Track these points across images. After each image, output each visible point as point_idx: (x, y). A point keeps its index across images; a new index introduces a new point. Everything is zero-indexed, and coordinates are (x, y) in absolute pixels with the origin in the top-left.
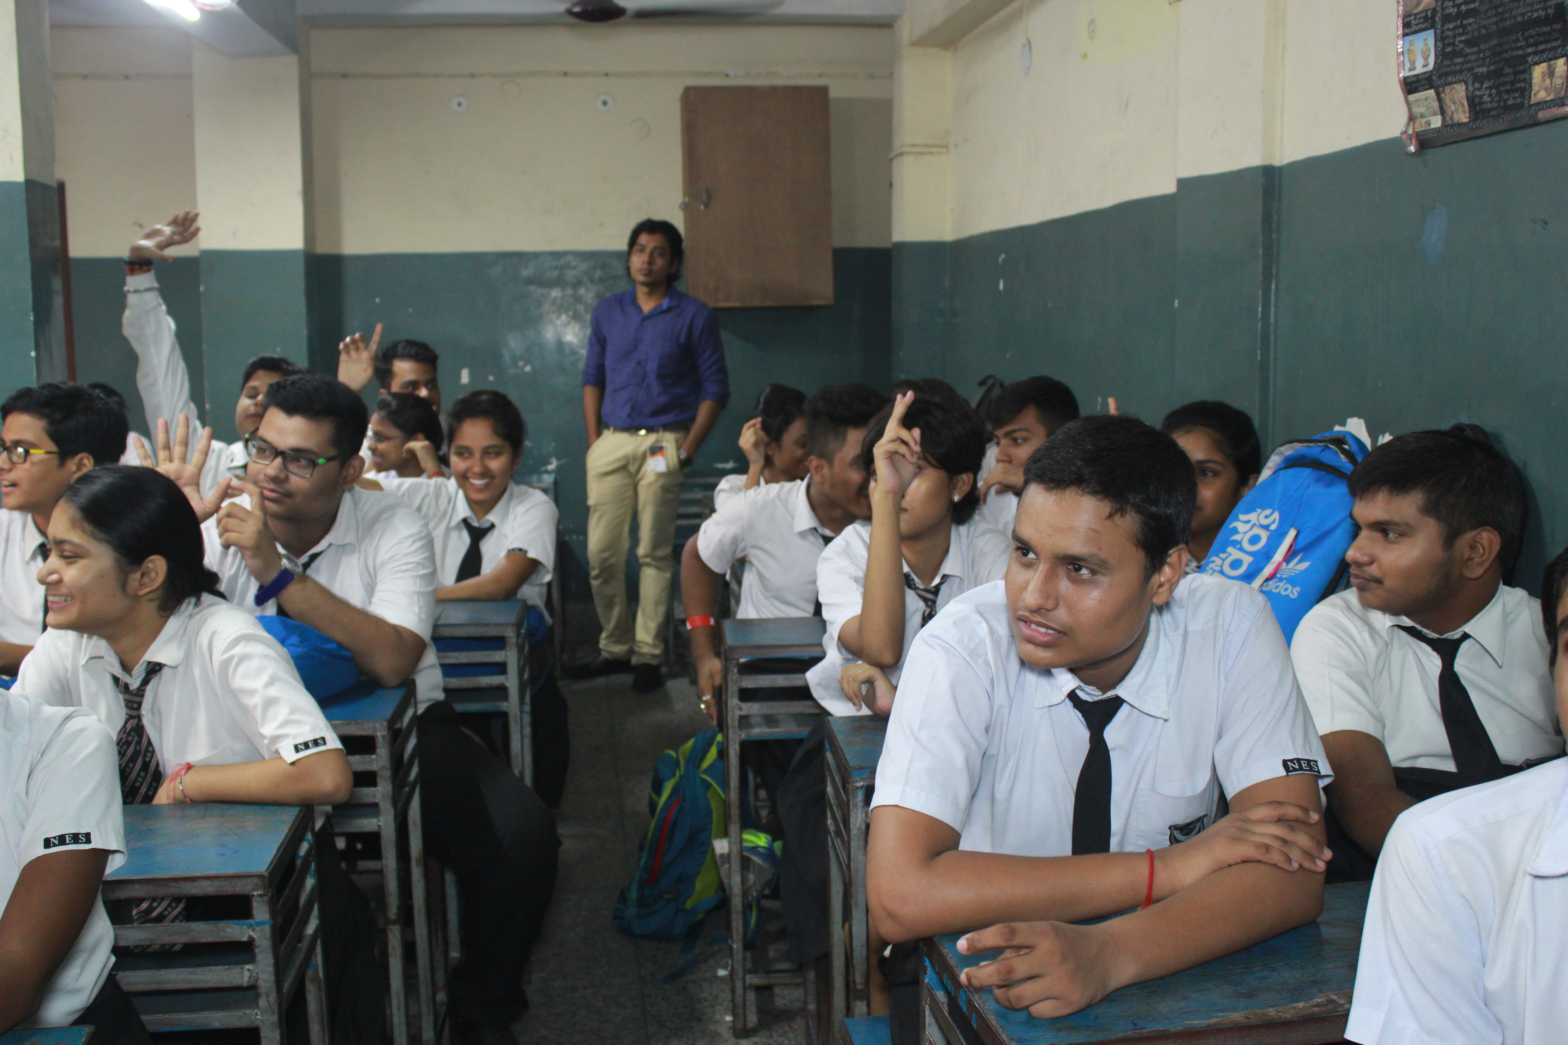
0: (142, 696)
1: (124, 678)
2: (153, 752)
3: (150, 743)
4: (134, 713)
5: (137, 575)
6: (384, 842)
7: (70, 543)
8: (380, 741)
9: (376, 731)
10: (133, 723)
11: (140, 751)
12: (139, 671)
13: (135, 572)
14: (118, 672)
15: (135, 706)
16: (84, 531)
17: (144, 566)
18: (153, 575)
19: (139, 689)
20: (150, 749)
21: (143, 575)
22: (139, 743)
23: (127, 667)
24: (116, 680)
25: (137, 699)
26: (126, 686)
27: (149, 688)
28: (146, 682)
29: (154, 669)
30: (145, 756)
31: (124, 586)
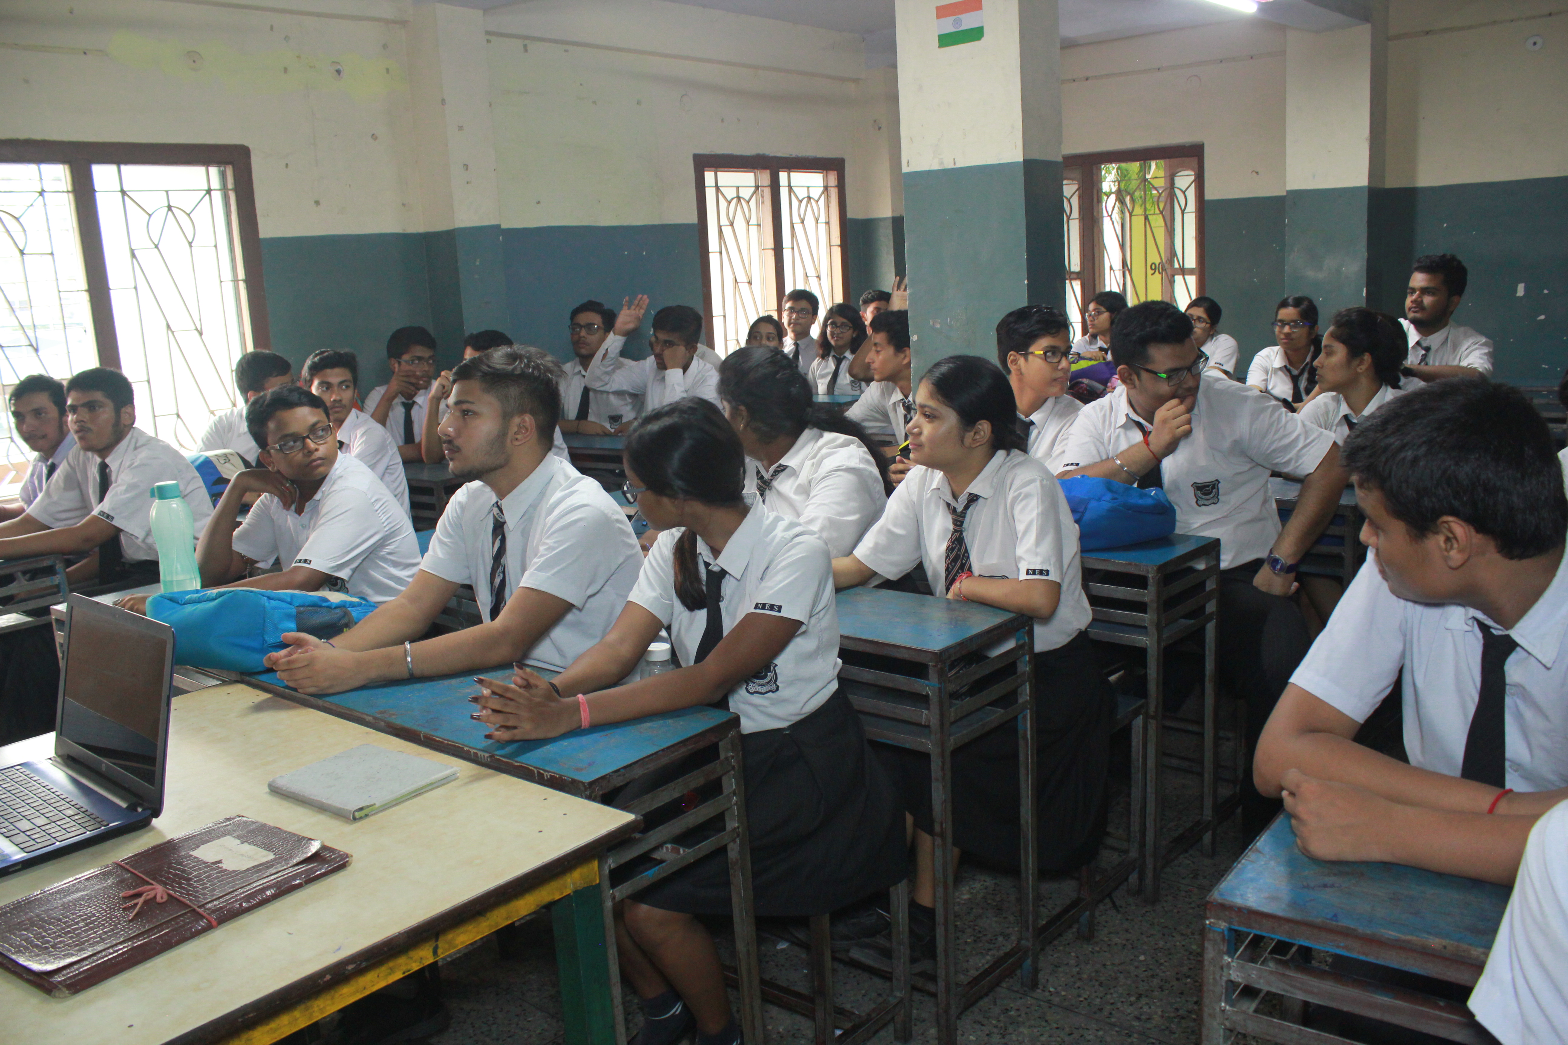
0: (964, 517)
1: (953, 503)
2: (968, 557)
3: (966, 551)
4: (958, 528)
5: (972, 434)
6: (1149, 656)
7: (929, 407)
8: (1151, 581)
9: (1148, 572)
10: (957, 535)
11: (960, 556)
12: (963, 498)
13: (969, 431)
14: (949, 499)
15: (959, 523)
16: (938, 400)
17: (976, 427)
18: (982, 433)
19: (962, 512)
20: (966, 555)
21: (975, 433)
22: (959, 550)
23: (955, 497)
24: (948, 505)
25: (961, 519)
26: (955, 509)
27: (969, 511)
28: (967, 507)
29: (973, 499)
30: (963, 559)
31: (962, 440)
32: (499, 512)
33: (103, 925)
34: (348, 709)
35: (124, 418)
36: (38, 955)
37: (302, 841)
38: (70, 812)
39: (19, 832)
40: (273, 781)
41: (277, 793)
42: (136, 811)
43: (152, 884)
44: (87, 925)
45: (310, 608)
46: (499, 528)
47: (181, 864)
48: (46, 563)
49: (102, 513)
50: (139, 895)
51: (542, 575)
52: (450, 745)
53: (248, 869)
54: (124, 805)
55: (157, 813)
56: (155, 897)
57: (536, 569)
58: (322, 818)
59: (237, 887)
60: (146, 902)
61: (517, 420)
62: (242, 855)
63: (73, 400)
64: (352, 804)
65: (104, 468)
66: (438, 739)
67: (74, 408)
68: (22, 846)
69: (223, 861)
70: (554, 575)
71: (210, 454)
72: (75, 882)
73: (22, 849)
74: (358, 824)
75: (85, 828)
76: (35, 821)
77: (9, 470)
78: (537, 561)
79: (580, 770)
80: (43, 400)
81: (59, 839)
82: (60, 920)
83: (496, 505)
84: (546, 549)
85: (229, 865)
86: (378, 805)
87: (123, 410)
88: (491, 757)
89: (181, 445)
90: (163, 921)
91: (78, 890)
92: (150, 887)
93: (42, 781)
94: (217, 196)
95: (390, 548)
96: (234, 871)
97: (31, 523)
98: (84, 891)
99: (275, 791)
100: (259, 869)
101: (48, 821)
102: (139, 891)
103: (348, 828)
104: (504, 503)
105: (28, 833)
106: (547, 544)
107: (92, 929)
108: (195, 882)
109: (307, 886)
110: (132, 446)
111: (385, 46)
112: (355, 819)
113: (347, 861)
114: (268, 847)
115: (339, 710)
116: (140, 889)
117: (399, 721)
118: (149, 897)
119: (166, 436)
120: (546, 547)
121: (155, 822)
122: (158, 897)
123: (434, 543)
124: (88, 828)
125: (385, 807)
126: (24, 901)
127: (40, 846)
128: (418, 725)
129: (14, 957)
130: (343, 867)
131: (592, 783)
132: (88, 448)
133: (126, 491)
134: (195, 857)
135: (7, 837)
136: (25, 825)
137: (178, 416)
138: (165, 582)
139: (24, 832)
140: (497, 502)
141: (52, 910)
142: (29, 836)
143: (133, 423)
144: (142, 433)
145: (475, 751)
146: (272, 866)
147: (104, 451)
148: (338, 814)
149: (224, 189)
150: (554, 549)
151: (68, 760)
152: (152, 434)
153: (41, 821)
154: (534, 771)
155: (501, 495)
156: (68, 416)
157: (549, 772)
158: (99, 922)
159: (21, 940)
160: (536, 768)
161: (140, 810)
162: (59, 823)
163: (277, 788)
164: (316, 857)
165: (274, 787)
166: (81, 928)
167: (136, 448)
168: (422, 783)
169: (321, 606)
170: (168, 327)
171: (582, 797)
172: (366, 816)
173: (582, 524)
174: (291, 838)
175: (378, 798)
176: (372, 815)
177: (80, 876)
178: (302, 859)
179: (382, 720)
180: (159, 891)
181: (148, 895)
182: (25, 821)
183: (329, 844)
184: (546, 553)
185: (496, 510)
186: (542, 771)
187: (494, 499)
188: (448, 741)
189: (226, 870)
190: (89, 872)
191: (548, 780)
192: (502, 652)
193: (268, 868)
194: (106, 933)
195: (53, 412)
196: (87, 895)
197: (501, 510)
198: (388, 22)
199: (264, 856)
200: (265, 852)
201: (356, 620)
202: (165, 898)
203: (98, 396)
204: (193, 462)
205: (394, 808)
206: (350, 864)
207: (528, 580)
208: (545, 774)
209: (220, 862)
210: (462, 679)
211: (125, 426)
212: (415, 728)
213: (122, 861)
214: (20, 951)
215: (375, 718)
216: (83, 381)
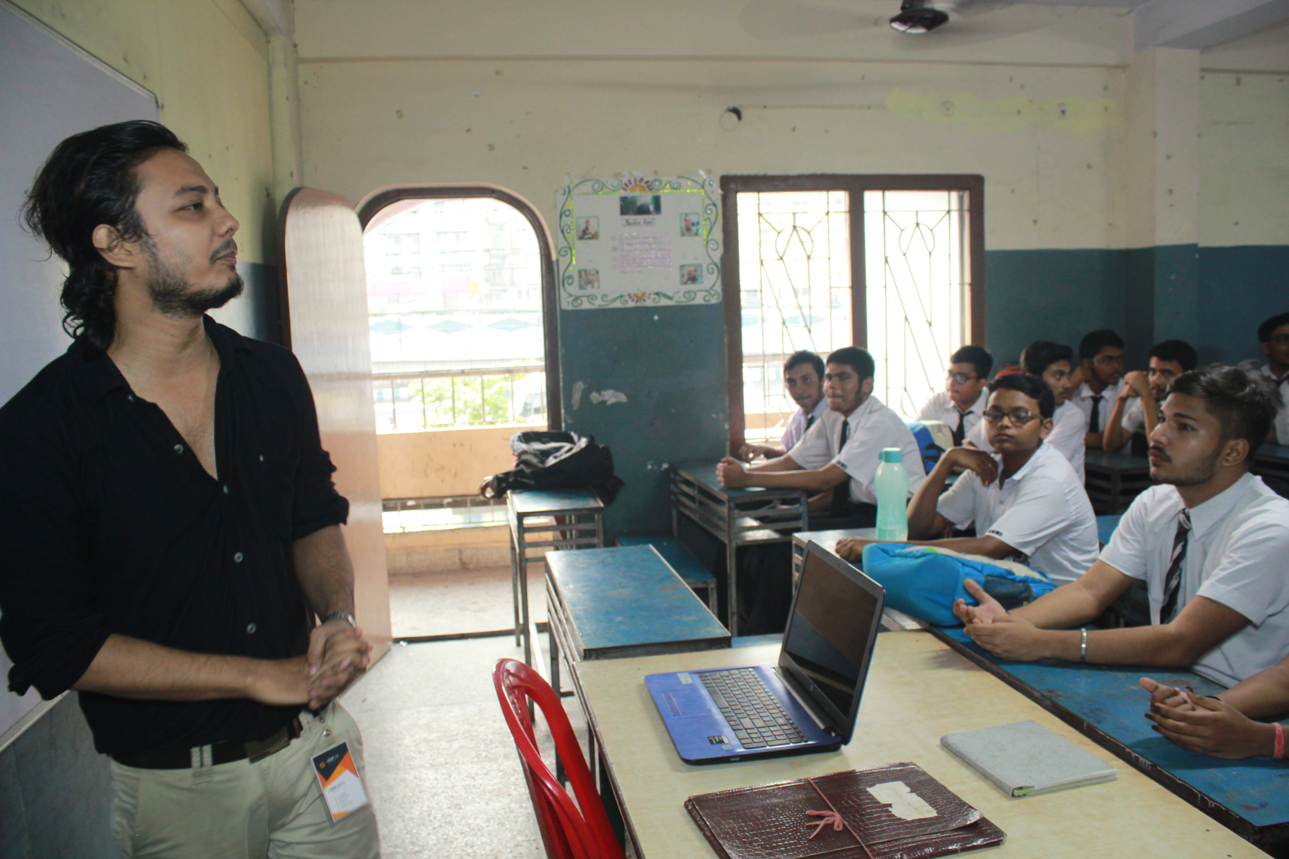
32: (1185, 519)
33: (790, 836)
34: (1018, 680)
35: (865, 388)
36: (738, 847)
37: (963, 807)
38: (781, 721)
39: (742, 728)
40: (946, 737)
41: (948, 748)
42: (830, 734)
43: (832, 811)
44: (777, 831)
45: (996, 579)
46: (1182, 535)
47: (858, 797)
48: (795, 495)
49: (839, 462)
50: (821, 817)
51: (1223, 588)
52: (1112, 742)
53: (913, 821)
54: (822, 726)
55: (846, 741)
56: (833, 824)
57: (1218, 581)
58: (983, 785)
59: (901, 836)
60: (826, 826)
61: (1232, 443)
62: (910, 805)
63: (831, 370)
64: (1014, 781)
65: (845, 424)
66: (1100, 732)
67: (830, 377)
68: (743, 741)
69: (893, 806)
70: (1235, 589)
71: (927, 423)
72: (775, 787)
73: (742, 744)
74: (1016, 802)
75: (790, 739)
76: (756, 721)
77: (779, 420)
78: (1218, 573)
79: (1249, 808)
80: (807, 369)
81: (770, 743)
82: (758, 820)
83: (1182, 512)
84: (1230, 563)
85: (898, 811)
86: (1036, 788)
87: (865, 382)
88: (1152, 766)
89: (905, 413)
90: (835, 850)
91: (775, 796)
92: (830, 813)
93: (765, 686)
94: (955, 216)
95: (1072, 535)
96: (900, 819)
97: (790, 464)
98: (780, 798)
99: (946, 745)
100: (922, 823)
101: (763, 724)
102: (821, 814)
103: (1007, 804)
104: (1192, 512)
105: (749, 731)
106: (1230, 557)
107: (781, 837)
108: (867, 819)
109: (962, 854)
110: (868, 410)
111: (1105, 88)
112: (1013, 795)
113: (1002, 840)
114: (933, 804)
115: (1011, 679)
116: (823, 812)
117: (1065, 704)
118: (828, 822)
119: (894, 406)
120: (1230, 560)
121: (843, 747)
122: (836, 824)
123: (1115, 537)
124: (792, 740)
125: (1043, 791)
126: (736, 792)
127: (755, 745)
128: (1083, 713)
129: (721, 841)
130: (997, 844)
131: (1263, 829)
132: (836, 408)
133: (859, 447)
134: (870, 795)
135: (734, 730)
136: (747, 723)
137: (905, 389)
138: (880, 530)
139: (746, 729)
140: (1184, 510)
141: (754, 808)
142: (749, 734)
143: (871, 391)
144: (876, 401)
145: (1137, 755)
146: (934, 824)
147: (847, 412)
148: (999, 786)
149: (961, 210)
150: (1238, 563)
151: (787, 673)
152: (884, 403)
153: (759, 723)
154: (1197, 795)
155: (1191, 502)
156: (824, 381)
157: (1214, 801)
158: (787, 833)
159: (729, 828)
160: (1201, 793)
161: (833, 735)
162: (772, 729)
163: (949, 745)
164: (975, 825)
165: (946, 743)
166: (773, 833)
167: (871, 412)
168: (1081, 776)
169: (1006, 579)
170: (906, 319)
171: (1249, 840)
172: (1024, 795)
173: (1272, 543)
174: (954, 800)
175: (1038, 780)
176: (1030, 796)
177: (780, 783)
178: (961, 825)
179: (1049, 699)
180: (837, 819)
181: (828, 820)
182: (747, 720)
183: (988, 817)
184: (1229, 566)
185: (1182, 517)
186: (1206, 798)
187: (1182, 505)
188: (1110, 736)
189: (894, 816)
190: (787, 782)
191: (1212, 809)
192: (1173, 656)
193: (930, 825)
194: (790, 845)
195: (815, 377)
196: (782, 803)
197: (1188, 518)
198: (1109, 67)
199: (928, 812)
200: (930, 808)
201: (1035, 595)
202: (841, 828)
203: (848, 369)
204: (912, 429)
205: (1052, 795)
206: (1003, 844)
207: (1207, 589)
208: (1210, 802)
209: (890, 805)
210: (1129, 674)
211: (865, 394)
212: (1080, 715)
213: (813, 779)
214: (726, 838)
215: (1042, 695)
216: (838, 357)
